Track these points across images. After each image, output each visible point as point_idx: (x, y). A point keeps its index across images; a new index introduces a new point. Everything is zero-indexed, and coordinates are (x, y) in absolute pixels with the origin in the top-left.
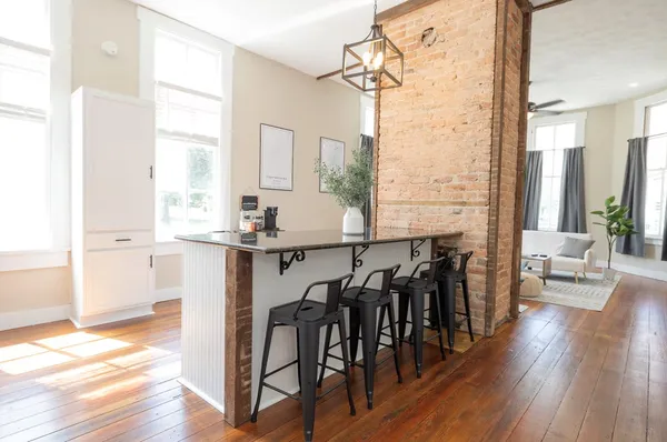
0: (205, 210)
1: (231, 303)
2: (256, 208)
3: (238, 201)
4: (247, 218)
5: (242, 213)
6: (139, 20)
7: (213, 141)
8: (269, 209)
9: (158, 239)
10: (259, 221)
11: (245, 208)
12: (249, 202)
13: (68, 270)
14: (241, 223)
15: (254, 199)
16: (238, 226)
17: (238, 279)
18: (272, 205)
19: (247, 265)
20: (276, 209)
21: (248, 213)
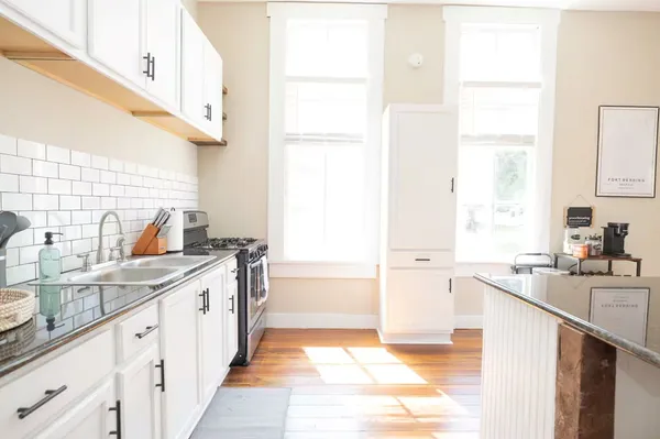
0: (513, 215)
1: (568, 423)
2: (588, 223)
3: (562, 215)
4: (576, 237)
5: (568, 232)
6: (444, 22)
7: (529, 140)
8: (612, 226)
9: (458, 260)
10: (594, 243)
11: (572, 224)
12: (579, 216)
13: (376, 282)
14: (566, 245)
15: (588, 212)
16: (562, 247)
17: (583, 388)
18: (619, 221)
19: (605, 363)
20: (625, 226)
21: (576, 231)
